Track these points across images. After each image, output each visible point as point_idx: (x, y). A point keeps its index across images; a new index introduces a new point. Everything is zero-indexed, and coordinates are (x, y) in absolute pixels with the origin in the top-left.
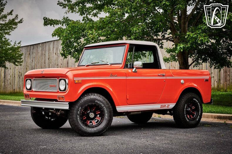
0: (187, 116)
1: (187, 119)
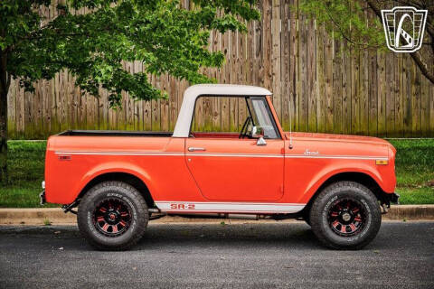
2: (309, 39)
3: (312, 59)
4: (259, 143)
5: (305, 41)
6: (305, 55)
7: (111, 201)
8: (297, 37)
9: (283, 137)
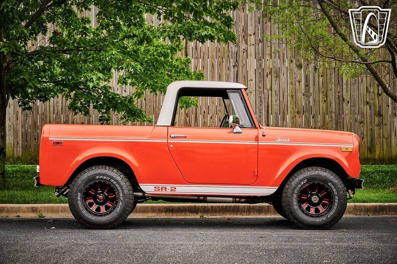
2: (281, 75)
3: (284, 93)
4: (235, 131)
5: (278, 76)
6: (277, 90)
7: (100, 183)
8: (271, 72)
9: (257, 126)
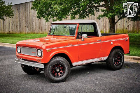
0: (115, 64)
1: (115, 65)
